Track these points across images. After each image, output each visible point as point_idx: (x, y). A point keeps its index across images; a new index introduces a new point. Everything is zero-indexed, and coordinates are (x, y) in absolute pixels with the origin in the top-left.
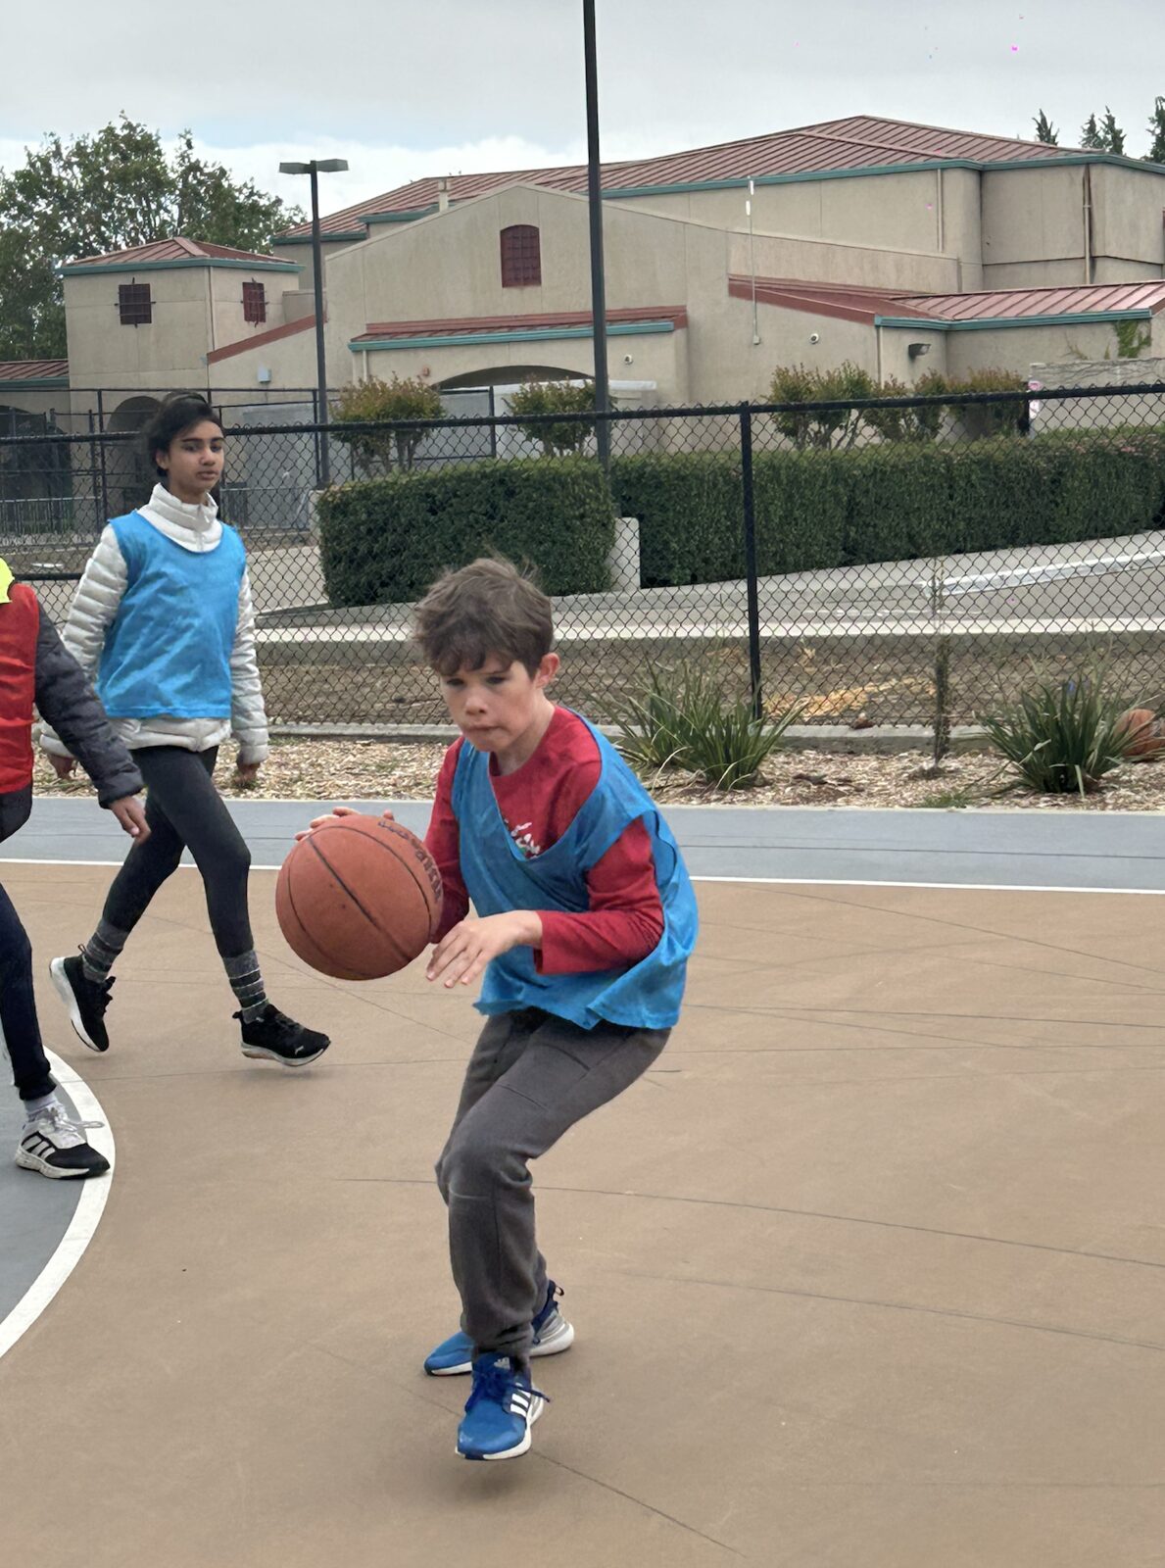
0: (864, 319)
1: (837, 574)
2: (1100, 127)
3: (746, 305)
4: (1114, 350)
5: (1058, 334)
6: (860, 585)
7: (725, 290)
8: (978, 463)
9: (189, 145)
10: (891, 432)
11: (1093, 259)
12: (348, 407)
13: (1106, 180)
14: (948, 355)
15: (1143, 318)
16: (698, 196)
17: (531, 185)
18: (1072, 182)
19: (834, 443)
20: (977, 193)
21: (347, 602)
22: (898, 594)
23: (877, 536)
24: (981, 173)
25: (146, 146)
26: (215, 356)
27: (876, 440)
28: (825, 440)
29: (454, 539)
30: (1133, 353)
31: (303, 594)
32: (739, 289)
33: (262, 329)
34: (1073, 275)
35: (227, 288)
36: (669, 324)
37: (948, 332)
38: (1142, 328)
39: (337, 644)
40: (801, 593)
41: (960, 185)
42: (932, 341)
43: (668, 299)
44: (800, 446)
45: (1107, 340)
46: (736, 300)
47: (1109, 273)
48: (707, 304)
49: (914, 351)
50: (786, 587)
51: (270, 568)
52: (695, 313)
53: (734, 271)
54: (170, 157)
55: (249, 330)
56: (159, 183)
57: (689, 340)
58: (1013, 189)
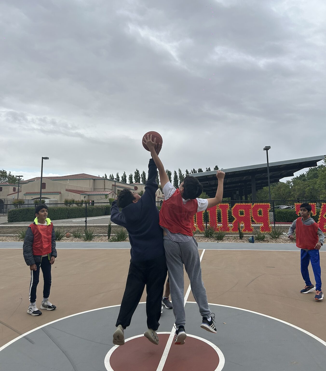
0: (79, 194)
1: (67, 220)
2: (111, 175)
3: (67, 192)
4: (105, 198)
5: (100, 196)
6: (68, 221)
7: (65, 190)
8: (84, 209)
9: (10, 173)
10: (78, 205)
11: (105, 189)
12: (14, 201)
13: (106, 181)
14: (88, 197)
15: (108, 195)
16: (65, 181)
17: (45, 179)
18: (103, 181)
19: (71, 206)
20: (93, 182)
21: (10, 222)
22: (70, 222)
23: (71, 216)
24: (94, 180)
25: (6, 172)
26: (8, 195)
27: (76, 206)
28: (69, 206)
29: (22, 215)
30: (107, 198)
31: (2, 222)
32: (67, 190)
33: (15, 192)
34: (103, 190)
35: (11, 188)
36: (59, 194)
37: (89, 195)
38: (108, 196)
39: (15, 226)
40: (59, 222)
41: (92, 181)
42: (87, 196)
43: (59, 191)
44: (67, 206)
45: (104, 196)
46: (66, 191)
47: (106, 190)
48: (63, 191)
49: (85, 197)
50: (58, 221)
51: (5, 218)
52: (62, 192)
53: (66, 188)
54: (8, 174)
55: (14, 192)
56: (6, 176)
57: (61, 195)
58: (97, 181)
